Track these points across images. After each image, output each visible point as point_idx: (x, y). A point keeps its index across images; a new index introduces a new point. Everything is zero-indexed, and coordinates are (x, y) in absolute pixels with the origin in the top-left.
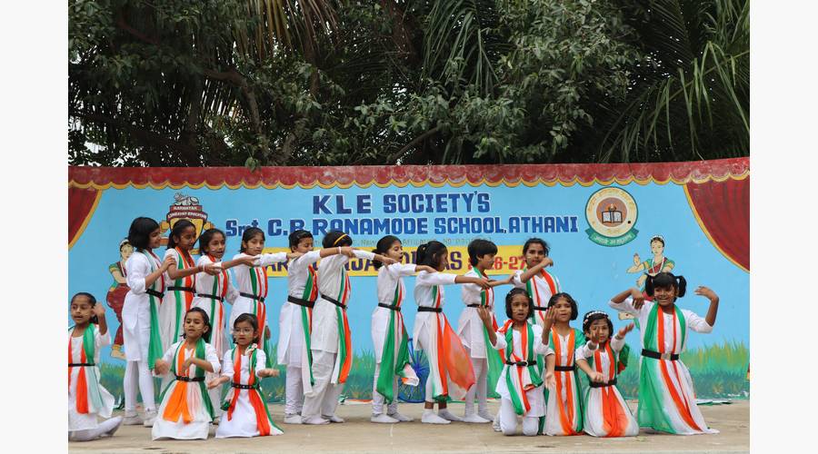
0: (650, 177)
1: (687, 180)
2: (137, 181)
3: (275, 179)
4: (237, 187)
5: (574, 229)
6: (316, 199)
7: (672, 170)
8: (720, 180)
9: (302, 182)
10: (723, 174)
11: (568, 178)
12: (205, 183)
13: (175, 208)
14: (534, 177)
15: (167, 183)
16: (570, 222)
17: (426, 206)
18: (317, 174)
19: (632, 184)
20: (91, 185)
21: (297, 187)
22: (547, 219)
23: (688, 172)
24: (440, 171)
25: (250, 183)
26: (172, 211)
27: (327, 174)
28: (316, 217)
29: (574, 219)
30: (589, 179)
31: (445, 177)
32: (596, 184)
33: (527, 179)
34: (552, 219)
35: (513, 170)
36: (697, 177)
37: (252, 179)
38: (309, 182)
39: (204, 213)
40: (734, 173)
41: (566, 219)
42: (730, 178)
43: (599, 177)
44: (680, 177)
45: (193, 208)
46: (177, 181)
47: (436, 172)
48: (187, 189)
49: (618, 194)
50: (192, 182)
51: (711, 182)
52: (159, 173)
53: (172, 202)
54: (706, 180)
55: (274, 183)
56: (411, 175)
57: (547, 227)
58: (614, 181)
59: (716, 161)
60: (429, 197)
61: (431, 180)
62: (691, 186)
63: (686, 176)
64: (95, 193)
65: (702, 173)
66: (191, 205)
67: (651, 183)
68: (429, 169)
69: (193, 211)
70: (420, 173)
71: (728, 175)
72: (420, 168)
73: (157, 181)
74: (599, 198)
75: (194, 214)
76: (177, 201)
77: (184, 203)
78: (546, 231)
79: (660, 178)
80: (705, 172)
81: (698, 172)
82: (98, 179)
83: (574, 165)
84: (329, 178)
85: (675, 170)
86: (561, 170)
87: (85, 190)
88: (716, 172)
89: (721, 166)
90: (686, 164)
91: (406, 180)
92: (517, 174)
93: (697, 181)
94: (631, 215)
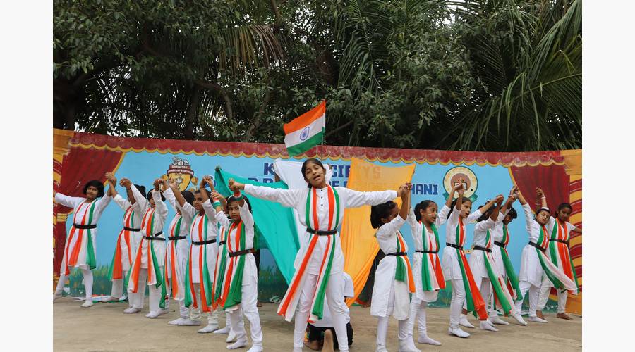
0: (487, 161)
1: (511, 164)
2: (149, 148)
3: (240, 151)
4: (214, 154)
5: (436, 193)
6: (266, 164)
7: (501, 158)
8: (533, 165)
9: (258, 153)
10: (535, 161)
11: (432, 159)
12: (193, 151)
13: (173, 167)
14: (410, 157)
15: (169, 150)
16: (433, 188)
17: (338, 173)
18: (267, 148)
19: (474, 165)
20: (118, 148)
21: (254, 156)
22: (418, 185)
23: (512, 159)
24: (349, 151)
25: (223, 152)
26: (170, 169)
27: (274, 149)
28: (266, 177)
29: (436, 186)
30: (446, 160)
31: (352, 155)
32: (451, 164)
33: (406, 158)
34: (421, 186)
35: (397, 152)
36: (518, 162)
37: (224, 150)
38: (261, 154)
39: (191, 171)
40: (543, 161)
41: (431, 186)
42: (540, 164)
43: (453, 160)
44: (506, 162)
45: (184, 167)
46: (175, 149)
47: (346, 151)
48: (181, 155)
49: (465, 172)
50: (185, 150)
51: (527, 166)
52: (164, 143)
53: (171, 162)
54: (524, 165)
55: (238, 153)
56: (330, 152)
57: (418, 190)
58: (463, 163)
59: (531, 153)
60: (341, 167)
61: (342, 156)
62: (514, 169)
63: (510, 162)
64: (121, 154)
65: (521, 159)
66: (184, 165)
67: (487, 165)
68: (341, 149)
69: (185, 169)
70: (335, 151)
71: (539, 162)
72: (336, 148)
73: (162, 148)
74: (452, 173)
75: (185, 171)
76: (175, 162)
77: (179, 164)
78: (417, 193)
79: (493, 162)
80: (523, 159)
81: (518, 159)
82: (123, 145)
83: (437, 151)
84: (275, 151)
85: (503, 158)
86: (429, 154)
87: (114, 152)
88: (531, 160)
89: (535, 156)
90: (510, 154)
91: (327, 155)
92: (399, 155)
93: (517, 165)
94: (473, 185)
